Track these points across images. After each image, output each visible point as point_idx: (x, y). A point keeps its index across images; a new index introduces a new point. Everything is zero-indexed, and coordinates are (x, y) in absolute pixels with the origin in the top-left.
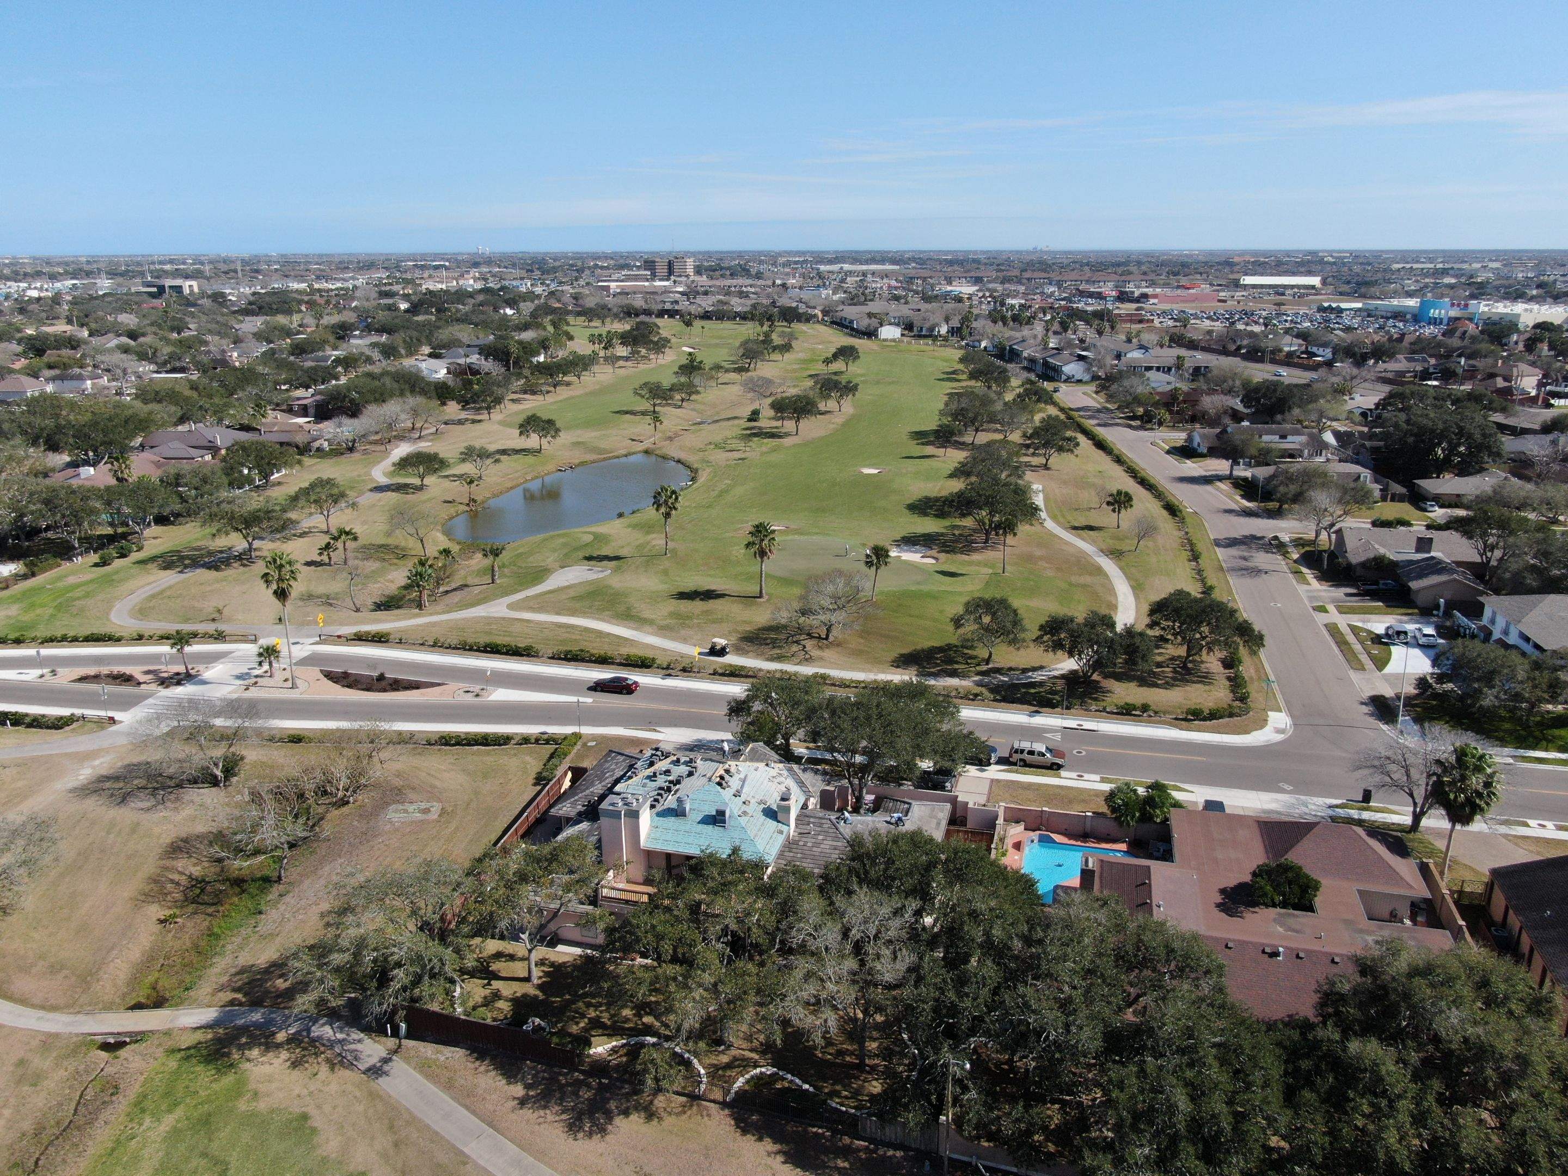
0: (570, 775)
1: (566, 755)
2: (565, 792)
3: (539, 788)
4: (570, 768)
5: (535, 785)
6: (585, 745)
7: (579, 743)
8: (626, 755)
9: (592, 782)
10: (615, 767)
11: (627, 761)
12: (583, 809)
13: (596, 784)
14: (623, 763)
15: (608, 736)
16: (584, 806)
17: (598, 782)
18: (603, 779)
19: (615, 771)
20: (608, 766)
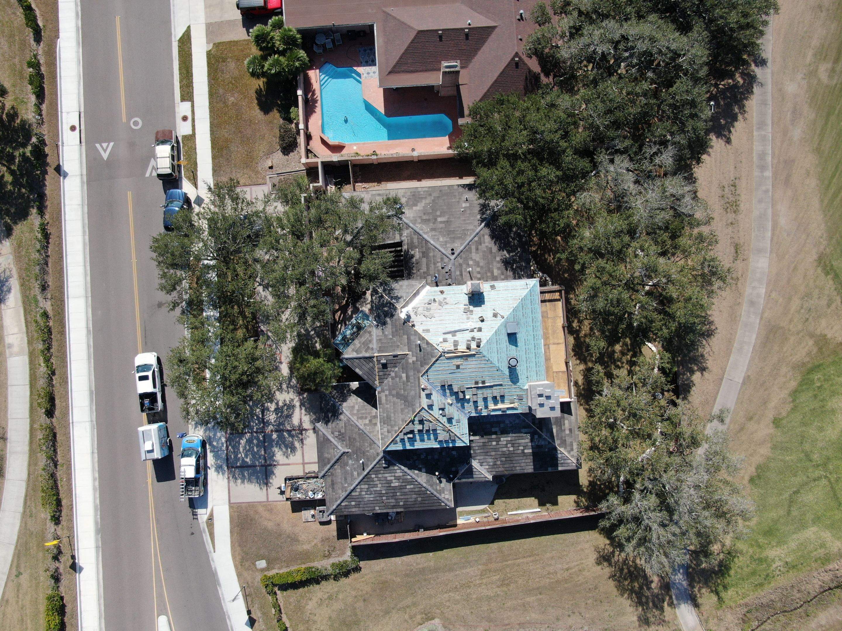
5: (358, 570)
6: (267, 569)
8: (357, 485)
9: (405, 494)
10: (380, 485)
11: (373, 476)
12: (444, 480)
13: (412, 486)
14: (376, 479)
15: (238, 558)
16: (441, 482)
17: (408, 487)
18: (404, 484)
19: (393, 478)
20: (372, 496)
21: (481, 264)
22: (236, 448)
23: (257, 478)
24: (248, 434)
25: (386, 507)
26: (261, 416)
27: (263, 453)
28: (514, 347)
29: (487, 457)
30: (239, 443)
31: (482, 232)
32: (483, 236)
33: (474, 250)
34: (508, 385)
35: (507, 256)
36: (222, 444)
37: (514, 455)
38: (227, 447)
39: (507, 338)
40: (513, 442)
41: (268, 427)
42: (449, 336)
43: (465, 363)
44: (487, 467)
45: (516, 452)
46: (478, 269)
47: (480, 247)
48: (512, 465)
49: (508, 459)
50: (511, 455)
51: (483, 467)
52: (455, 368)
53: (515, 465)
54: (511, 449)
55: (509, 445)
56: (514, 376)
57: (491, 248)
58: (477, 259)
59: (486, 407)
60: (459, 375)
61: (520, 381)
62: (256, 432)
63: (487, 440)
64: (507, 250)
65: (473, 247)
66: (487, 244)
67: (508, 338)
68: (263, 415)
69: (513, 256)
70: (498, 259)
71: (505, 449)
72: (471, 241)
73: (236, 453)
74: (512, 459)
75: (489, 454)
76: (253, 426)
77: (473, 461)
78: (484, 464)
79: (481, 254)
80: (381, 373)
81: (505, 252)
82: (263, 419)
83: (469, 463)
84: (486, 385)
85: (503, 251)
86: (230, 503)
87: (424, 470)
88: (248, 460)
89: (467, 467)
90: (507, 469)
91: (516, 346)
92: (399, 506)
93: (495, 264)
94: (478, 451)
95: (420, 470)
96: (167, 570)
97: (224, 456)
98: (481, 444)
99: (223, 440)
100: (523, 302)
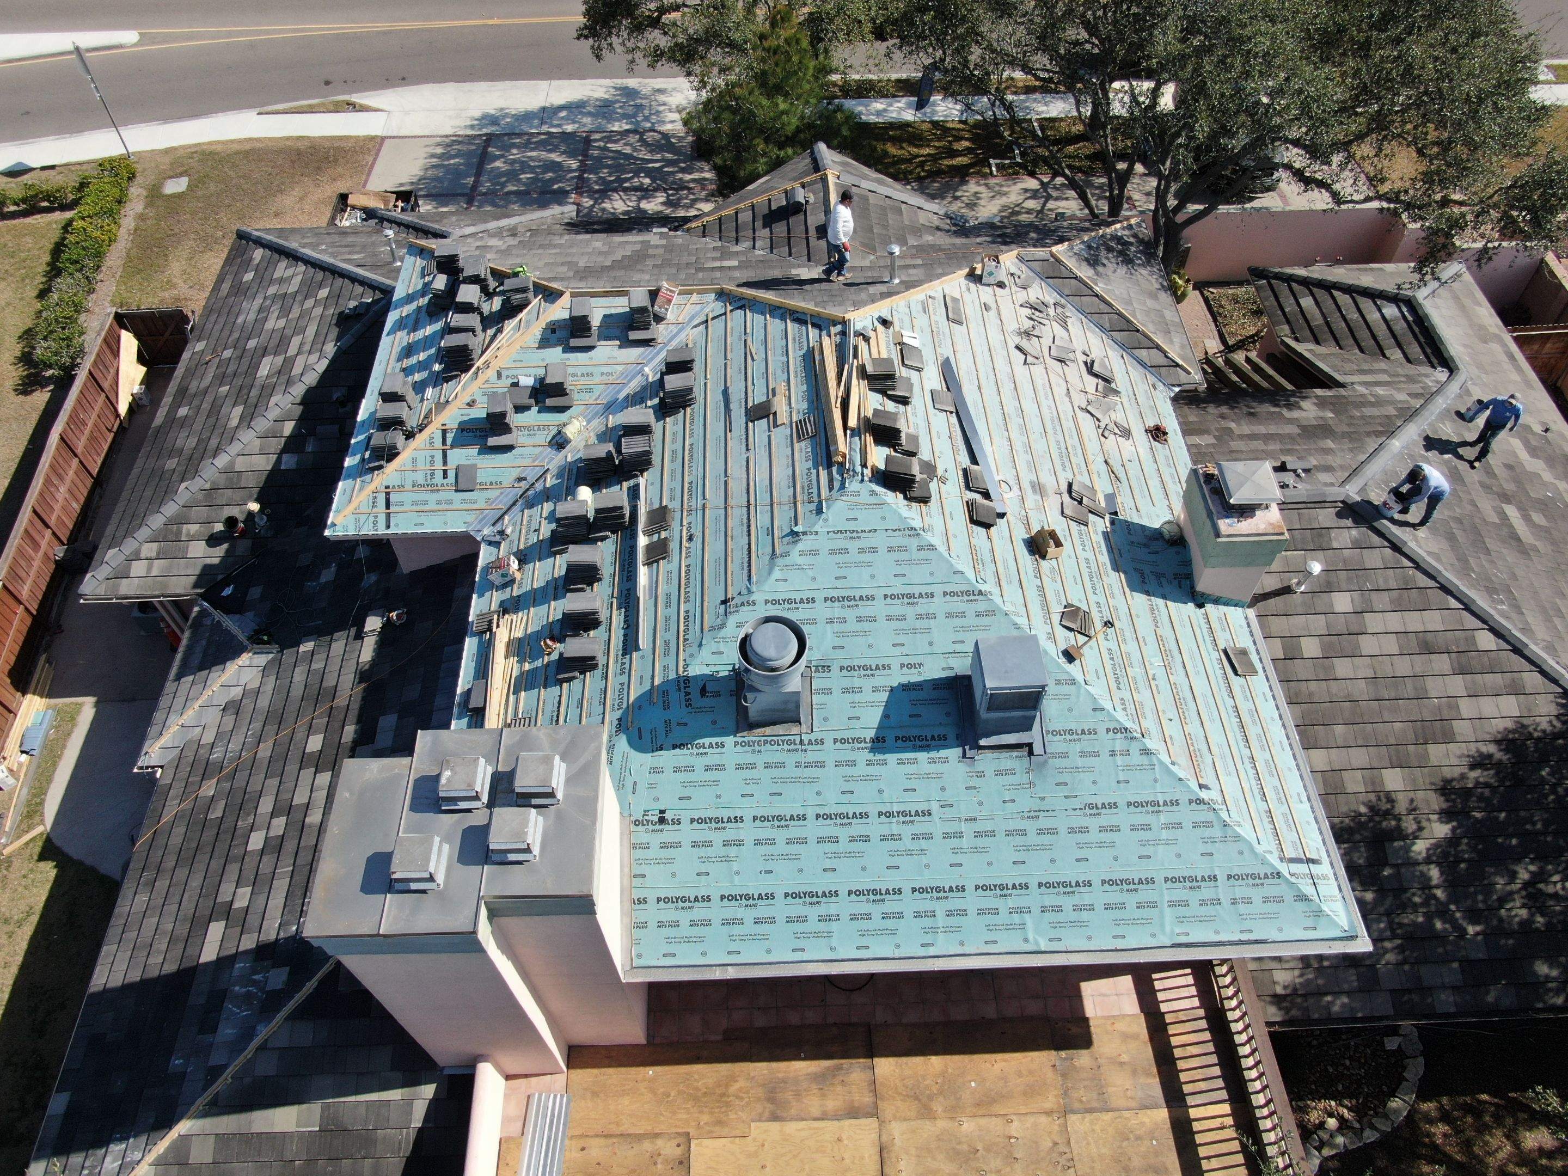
0: (129, 343)
1: (99, 255)
2: (134, 408)
3: (41, 397)
4: (121, 320)
5: (27, 387)
6: (154, 194)
7: (136, 191)
8: (308, 262)
9: (215, 409)
10: (282, 323)
11: (323, 293)
12: (216, 555)
13: (234, 422)
14: (309, 303)
15: (219, 148)
16: (213, 541)
17: (238, 410)
18: (254, 393)
19: (292, 351)
20: (252, 316)
21: (1342, 667)
22: (541, 145)
23: (436, 179)
24: (574, 164)
25: (190, 373)
26: (627, 185)
27: (511, 188)
28: (871, 719)
29: (257, 725)
30: (550, 151)
31: (1532, 679)
32: (1516, 690)
33: (1414, 622)
34: (624, 688)
35: (1420, 847)
36: (559, 126)
37: (216, 864)
38: (548, 133)
39: (934, 670)
40: (290, 846)
41: (591, 197)
42: (932, 379)
43: (780, 436)
44: (208, 738)
45: (233, 869)
46: (1310, 647)
47: (1442, 663)
48: (170, 863)
49: (209, 835)
50: (222, 847)
51: (213, 716)
52: (757, 397)
53: (163, 884)
54: (256, 841)
55: (279, 824)
56: (678, 712)
57: (1448, 737)
58: (1368, 645)
59: (509, 607)
60: (715, 426)
61: (642, 761)
62: (580, 178)
63: (341, 701)
64: (1452, 841)
65: (1433, 621)
66: (1467, 707)
67: (937, 684)
68: (625, 190)
69: (1426, 886)
70: (1393, 780)
71: (266, 805)
72: (1468, 607)
73: (526, 146)
74: (202, 858)
75: (272, 729)
76: (596, 173)
77: (262, 660)
78: (229, 720)
79: (1403, 666)
80: (746, 217)
81: (1441, 830)
82: (615, 190)
83: (257, 640)
84: (643, 575)
85: (1446, 815)
86: (383, 139)
87: (289, 461)
88: (498, 164)
89: (242, 637)
90: (161, 841)
91: (880, 744)
92: (175, 406)
93: (1360, 757)
94: (299, 676)
95: (293, 444)
96: (252, 45)
97: (525, 128)
98: (330, 682)
99: (569, 128)
100: (1186, 814)
